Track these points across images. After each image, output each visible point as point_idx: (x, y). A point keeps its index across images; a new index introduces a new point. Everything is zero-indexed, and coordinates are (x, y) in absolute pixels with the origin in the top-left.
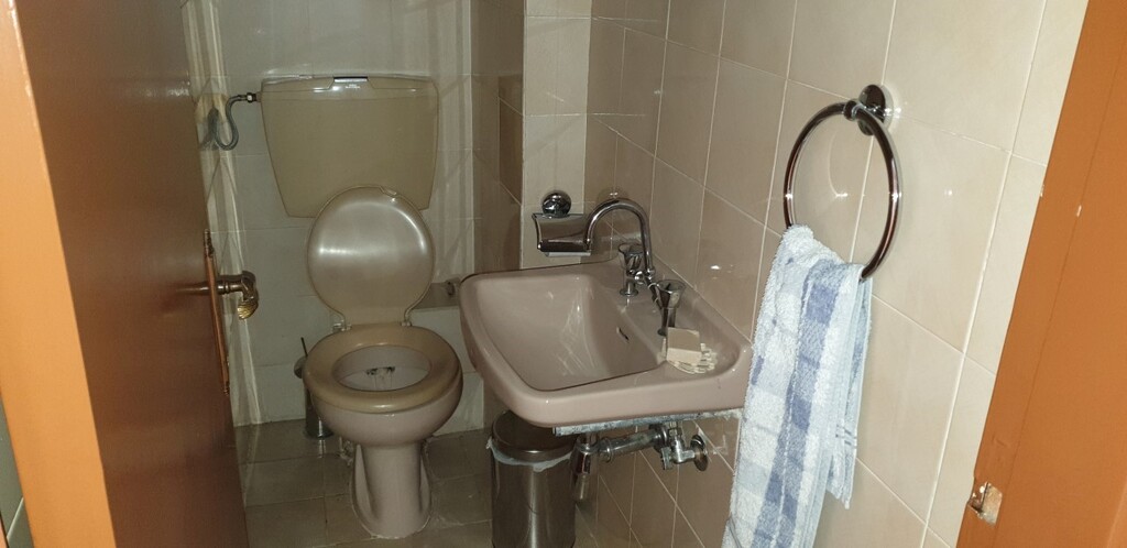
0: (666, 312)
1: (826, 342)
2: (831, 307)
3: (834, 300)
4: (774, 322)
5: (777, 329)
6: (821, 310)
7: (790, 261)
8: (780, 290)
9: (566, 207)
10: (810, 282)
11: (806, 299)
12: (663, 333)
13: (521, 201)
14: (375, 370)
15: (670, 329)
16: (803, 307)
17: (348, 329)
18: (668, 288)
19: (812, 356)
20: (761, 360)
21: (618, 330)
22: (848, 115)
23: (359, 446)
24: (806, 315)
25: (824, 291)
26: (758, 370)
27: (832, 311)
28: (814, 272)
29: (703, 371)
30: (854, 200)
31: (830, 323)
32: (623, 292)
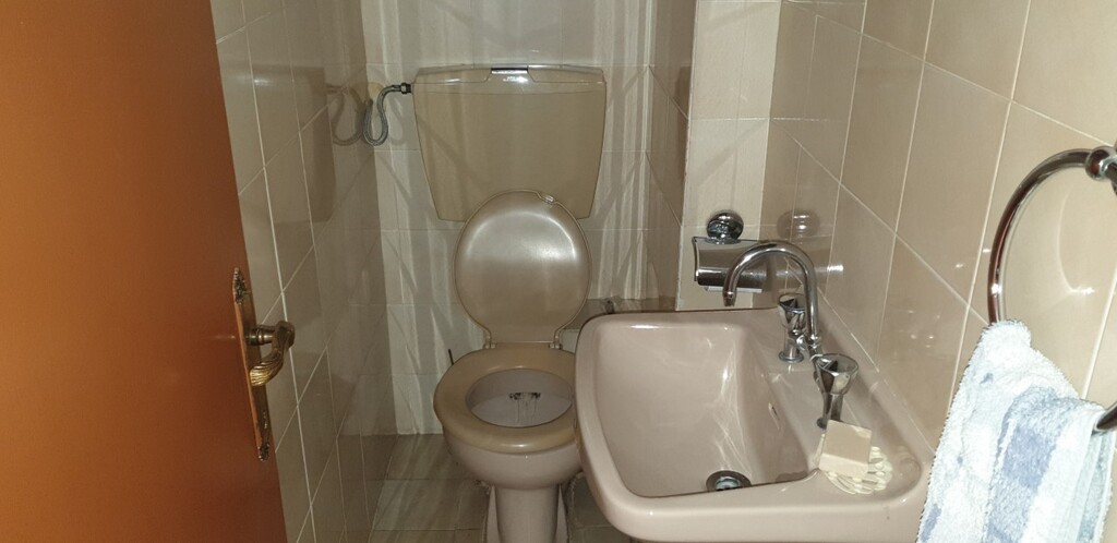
0: (830, 397)
1: (1032, 514)
2: (1043, 466)
3: (1049, 456)
4: (960, 460)
5: (962, 472)
6: (1025, 466)
7: (988, 377)
8: (970, 419)
9: (737, 230)
10: (1013, 422)
11: (1004, 445)
12: (822, 424)
13: (681, 221)
14: (519, 394)
15: (831, 423)
16: (998, 455)
17: (493, 346)
18: (834, 367)
19: (1007, 531)
20: (936, 512)
21: (770, 408)
22: (1094, 172)
23: (493, 488)
24: (1003, 469)
25: (1033, 439)
26: (931, 524)
27: (1043, 471)
28: (1022, 405)
29: (869, 490)
30: (1098, 301)
31: (1040, 488)
32: (783, 356)
